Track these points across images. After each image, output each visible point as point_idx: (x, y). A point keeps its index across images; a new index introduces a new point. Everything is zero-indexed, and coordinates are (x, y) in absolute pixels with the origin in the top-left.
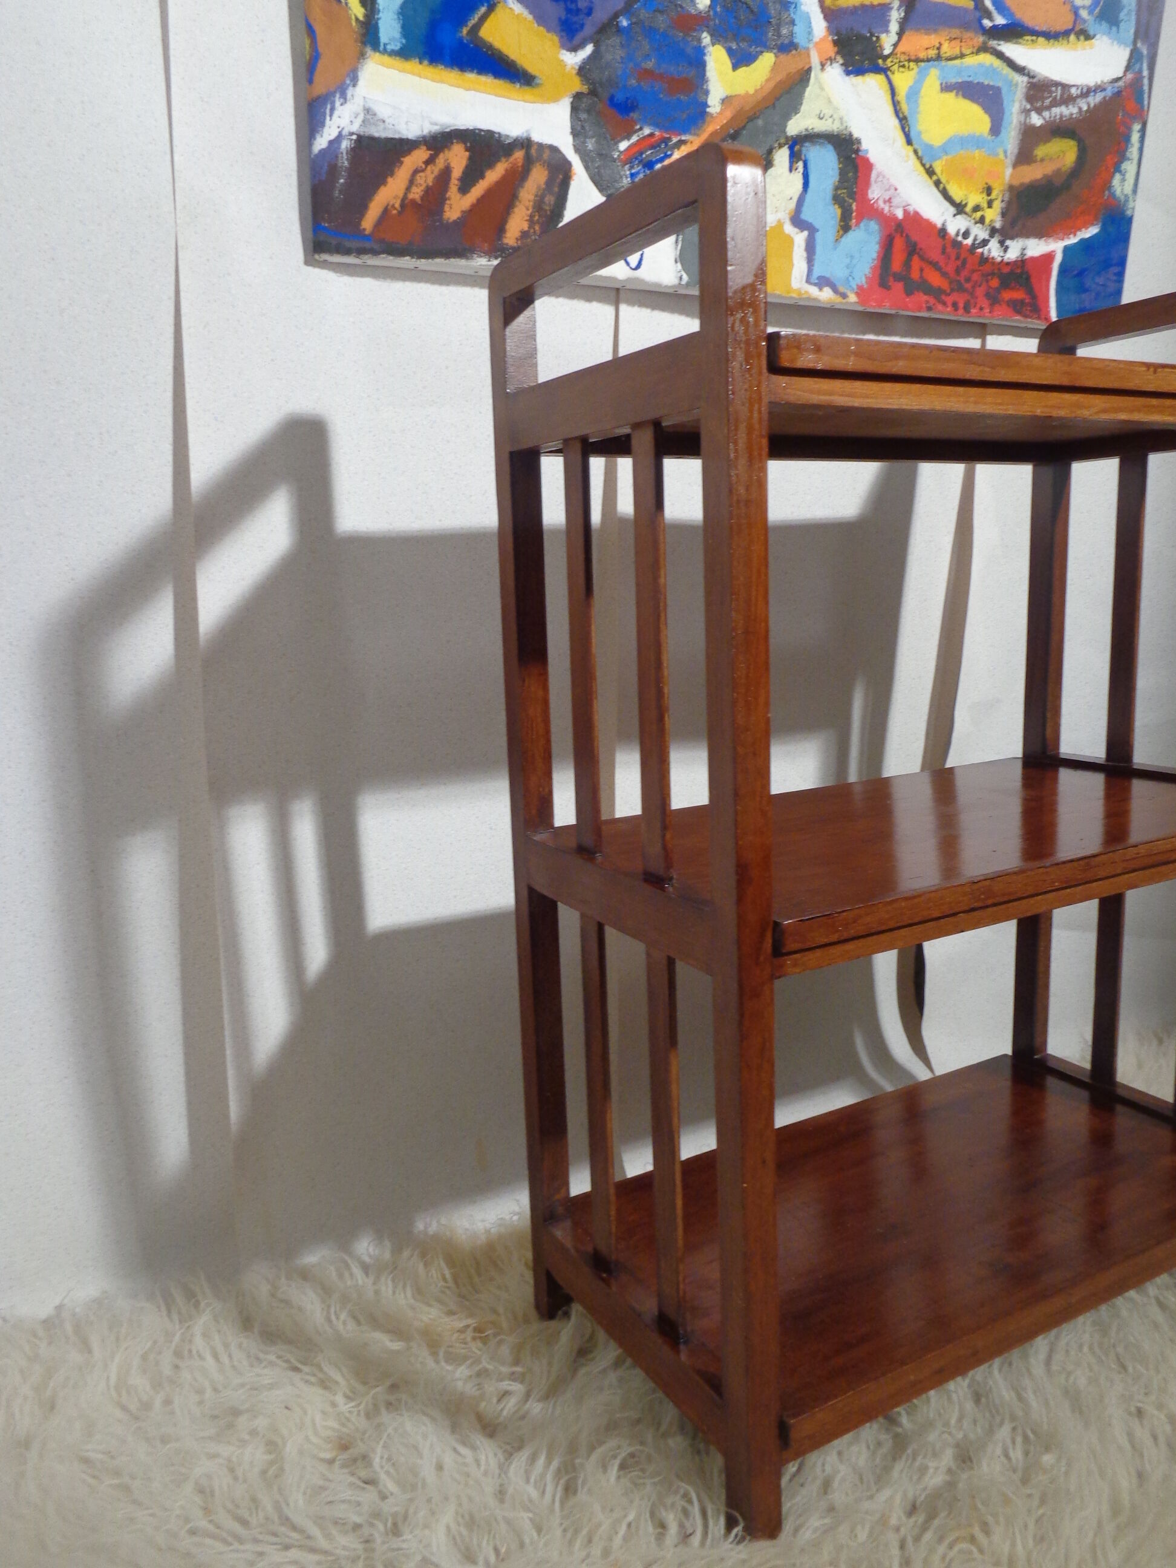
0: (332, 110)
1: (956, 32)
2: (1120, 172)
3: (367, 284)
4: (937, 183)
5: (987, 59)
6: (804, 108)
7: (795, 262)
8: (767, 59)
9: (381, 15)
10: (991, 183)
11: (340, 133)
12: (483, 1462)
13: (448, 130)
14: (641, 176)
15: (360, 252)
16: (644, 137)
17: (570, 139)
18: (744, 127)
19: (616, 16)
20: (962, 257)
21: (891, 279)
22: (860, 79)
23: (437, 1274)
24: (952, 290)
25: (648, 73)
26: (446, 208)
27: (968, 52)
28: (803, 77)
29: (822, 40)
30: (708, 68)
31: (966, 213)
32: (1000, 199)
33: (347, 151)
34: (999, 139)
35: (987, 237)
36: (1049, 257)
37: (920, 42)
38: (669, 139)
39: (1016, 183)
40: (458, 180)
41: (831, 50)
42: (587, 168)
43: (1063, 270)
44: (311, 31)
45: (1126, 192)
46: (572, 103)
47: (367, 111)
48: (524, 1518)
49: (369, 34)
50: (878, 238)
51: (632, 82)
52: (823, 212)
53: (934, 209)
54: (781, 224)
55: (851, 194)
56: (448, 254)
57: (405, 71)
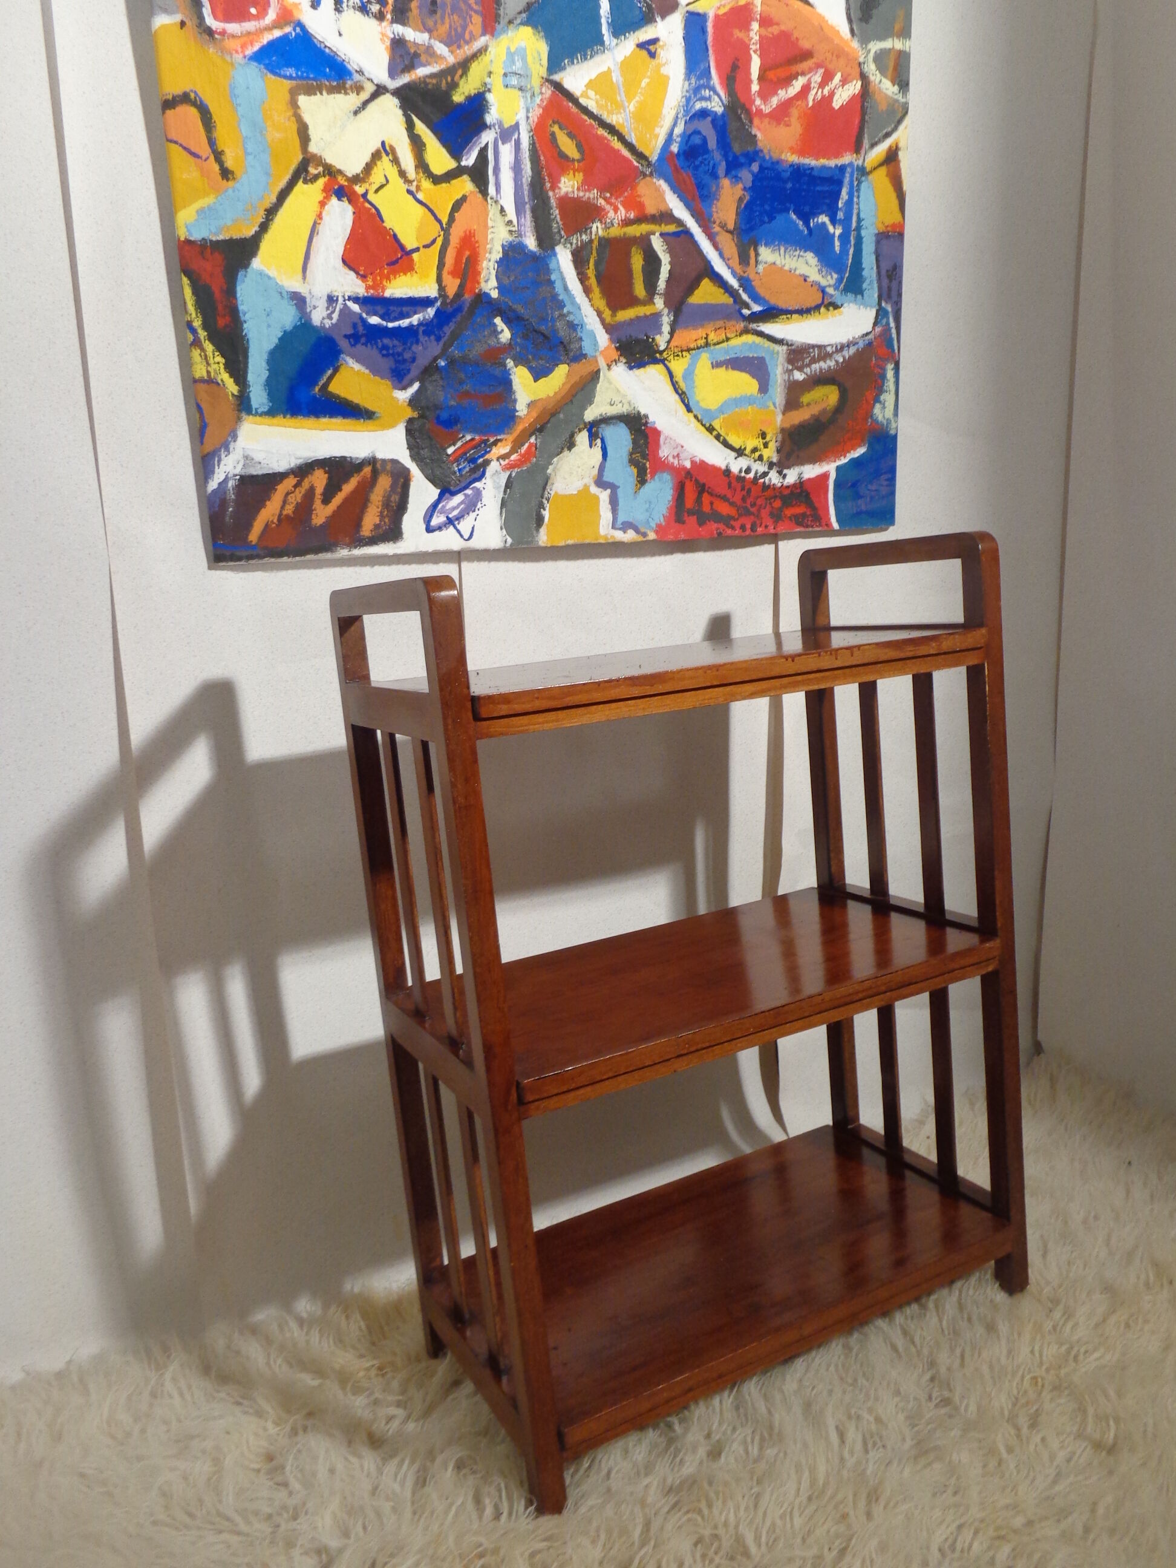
0: (219, 461)
1: (720, 323)
2: (880, 402)
3: (259, 575)
4: (718, 437)
5: (750, 338)
6: (596, 400)
7: (602, 513)
8: (561, 371)
9: (251, 389)
10: (764, 429)
11: (227, 476)
12: (366, 1467)
13: (310, 461)
14: (467, 469)
15: (250, 558)
16: (467, 442)
17: (407, 452)
19: (435, 359)
20: (746, 488)
21: (686, 514)
22: (642, 370)
23: (355, 1327)
24: (740, 515)
25: (467, 394)
26: (314, 517)
27: (733, 335)
28: (595, 376)
29: (606, 348)
30: (514, 383)
31: (745, 455)
32: (774, 440)
33: (233, 488)
34: (767, 395)
35: (767, 470)
36: (825, 476)
37: (689, 336)
38: (488, 440)
39: (787, 425)
40: (321, 495)
41: (615, 354)
42: (422, 470)
43: (838, 484)
44: (199, 409)
45: (887, 416)
46: (406, 427)
47: (246, 457)
48: (387, 1507)
49: (243, 404)
50: (671, 485)
51: (453, 403)
52: (622, 473)
53: (717, 457)
54: (586, 488)
55: (645, 456)
56: (317, 550)
57: (272, 425)
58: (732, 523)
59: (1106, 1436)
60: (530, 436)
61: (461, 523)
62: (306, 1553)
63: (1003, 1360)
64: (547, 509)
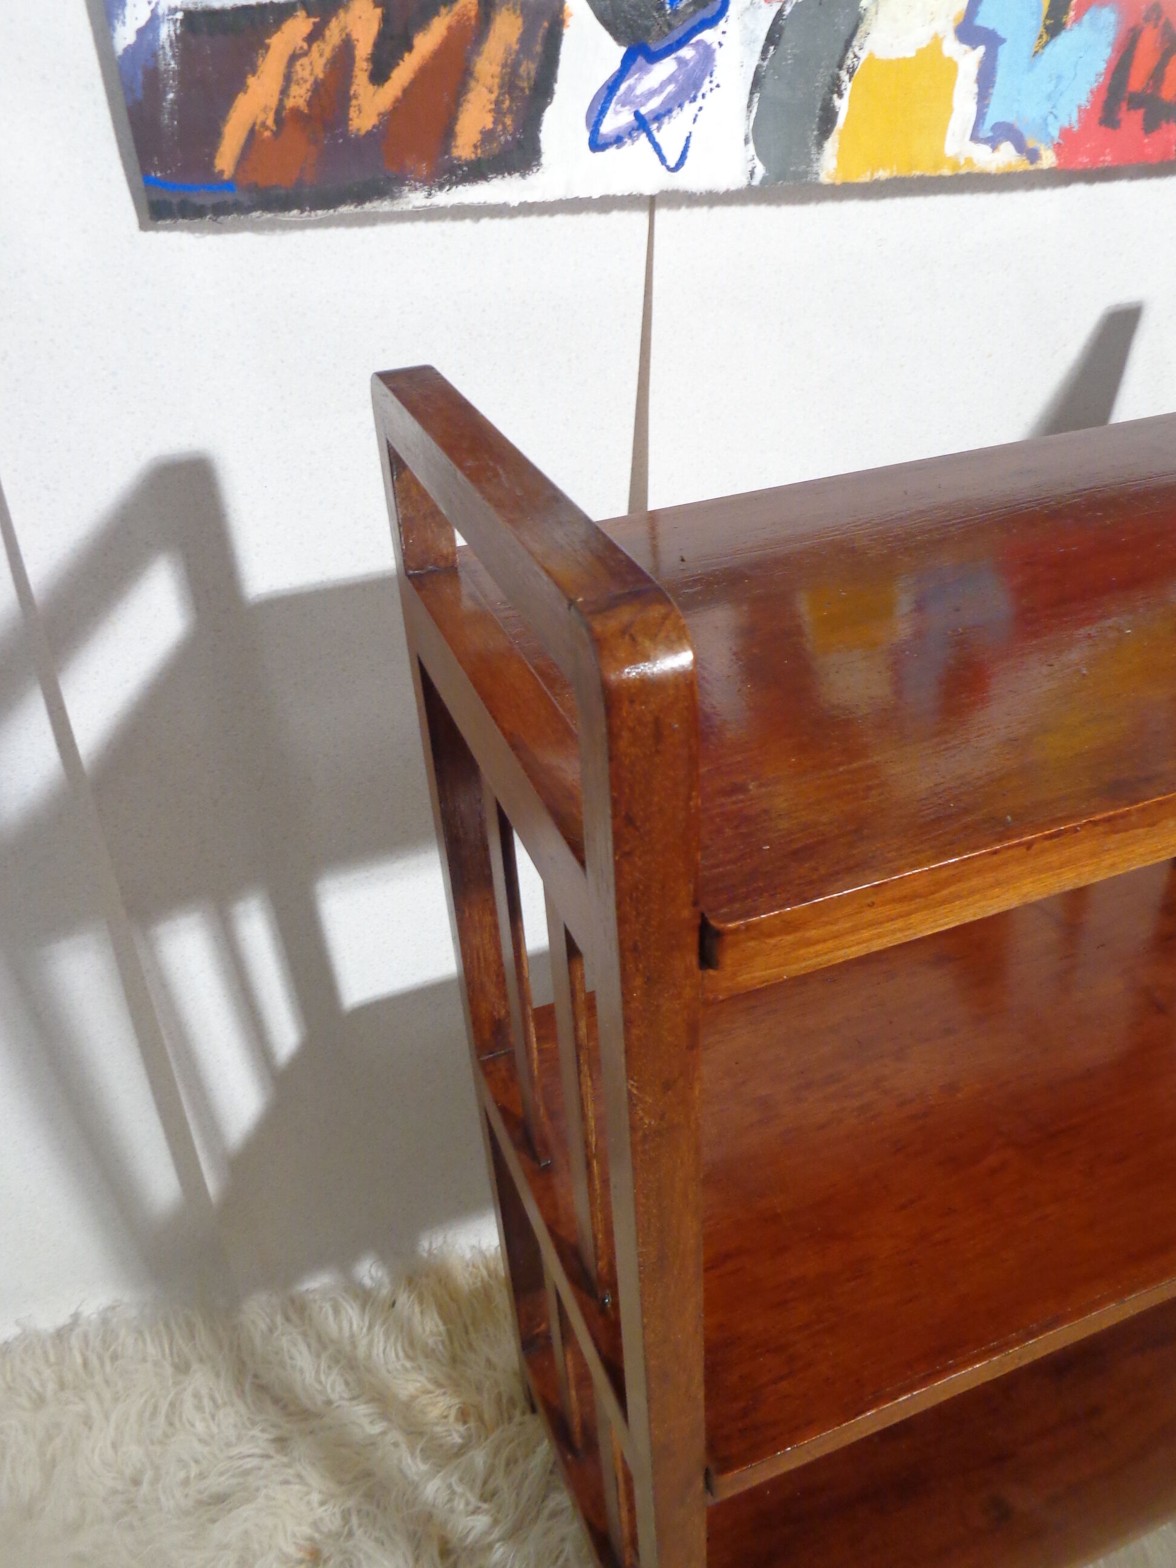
3: (245, 241)
7: (956, 104)
11: (154, 12)
15: (220, 210)
21: (1124, 106)
26: (353, 113)
33: (171, 42)
40: (367, 60)
50: (1108, 37)
52: (1020, 6)
54: (937, 42)
56: (360, 198)
61: (665, 127)
64: (847, 94)
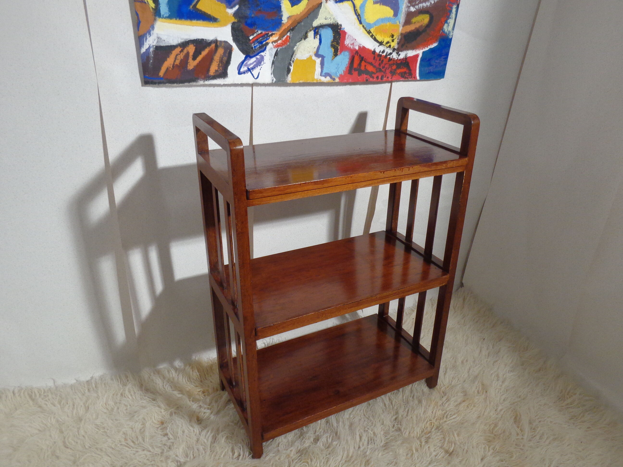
0: (146, 39)
2: (447, 23)
3: (164, 89)
4: (372, 36)
6: (319, 17)
7: (316, 69)
8: (304, 3)
9: (161, 5)
10: (393, 33)
11: (149, 46)
12: (195, 431)
13: (187, 40)
14: (258, 46)
15: (160, 83)
16: (259, 34)
17: (232, 38)
18: (296, 26)
20: (382, 59)
21: (353, 71)
22: (341, 4)
24: (377, 72)
25: (260, 12)
26: (188, 66)
28: (319, 6)
30: (282, 7)
31: (383, 45)
32: (397, 39)
33: (152, 52)
34: (397, 18)
35: (392, 52)
36: (417, 56)
38: (268, 34)
39: (404, 32)
40: (192, 56)
42: (238, 46)
43: (422, 60)
44: (137, 14)
45: (449, 30)
46: (232, 26)
47: (158, 38)
48: (201, 448)
49: (157, 12)
50: (348, 57)
51: (253, 15)
52: (327, 51)
53: (371, 45)
54: (311, 57)
55: (338, 43)
56: (189, 81)
57: (171, 23)
58: (373, 75)
59: (450, 449)
60: (288, 32)
61: (254, 71)
62: (172, 461)
63: (421, 415)
64: (292, 66)
